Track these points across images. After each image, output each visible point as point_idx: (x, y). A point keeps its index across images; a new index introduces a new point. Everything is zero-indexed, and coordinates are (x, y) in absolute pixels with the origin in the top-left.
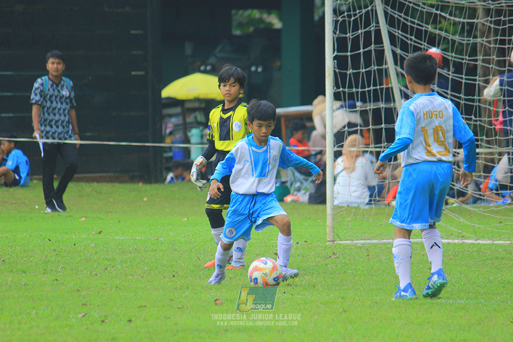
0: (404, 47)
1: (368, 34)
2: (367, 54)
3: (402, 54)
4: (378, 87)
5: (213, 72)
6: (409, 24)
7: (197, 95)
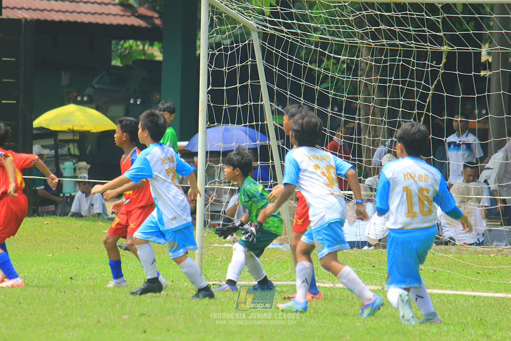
0: (282, 83)
1: (244, 69)
2: (244, 89)
3: (279, 89)
4: (254, 123)
5: (89, 103)
6: (288, 59)
7: (71, 127)
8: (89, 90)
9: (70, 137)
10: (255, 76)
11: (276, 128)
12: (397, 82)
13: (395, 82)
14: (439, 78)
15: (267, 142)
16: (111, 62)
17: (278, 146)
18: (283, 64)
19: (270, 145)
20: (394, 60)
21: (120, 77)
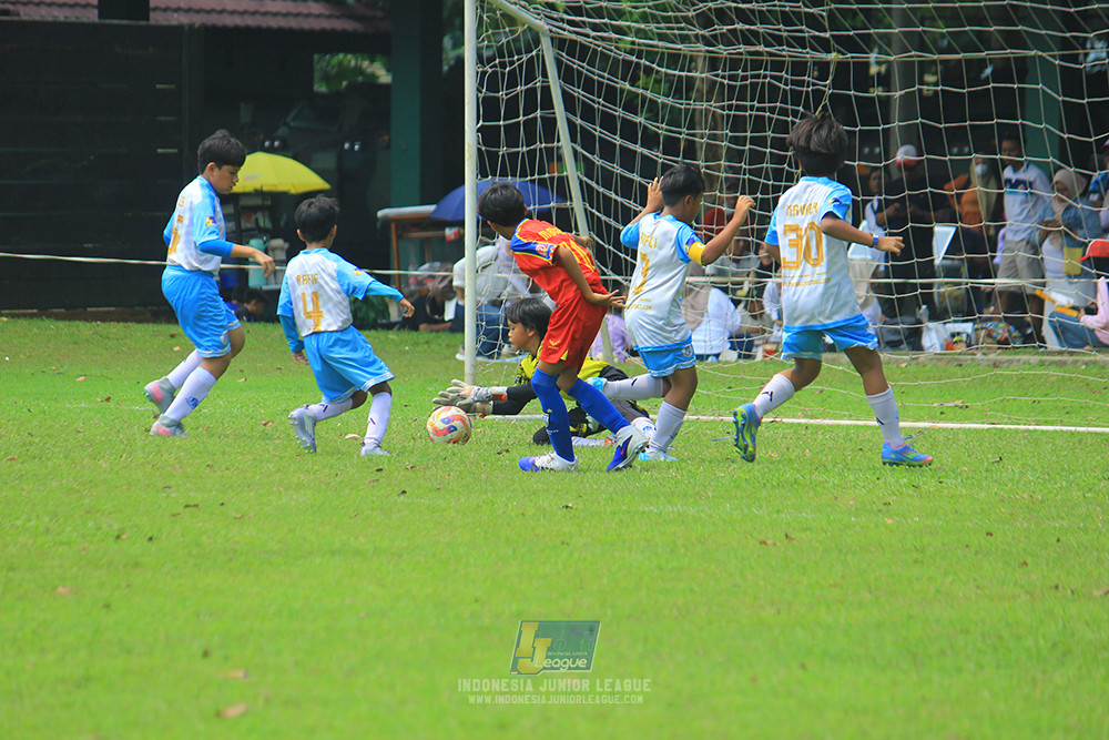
0: (588, 113)
1: (531, 93)
2: (530, 124)
3: (585, 124)
4: (547, 175)
5: (284, 150)
6: (596, 78)
7: (258, 186)
8: (282, 131)
9: (258, 201)
10: (548, 103)
11: (581, 182)
12: (763, 110)
13: (759, 109)
14: (826, 101)
15: (568, 203)
16: (312, 86)
17: (586, 210)
18: (589, 85)
19: (572, 209)
20: (758, 76)
21: (328, 109)
